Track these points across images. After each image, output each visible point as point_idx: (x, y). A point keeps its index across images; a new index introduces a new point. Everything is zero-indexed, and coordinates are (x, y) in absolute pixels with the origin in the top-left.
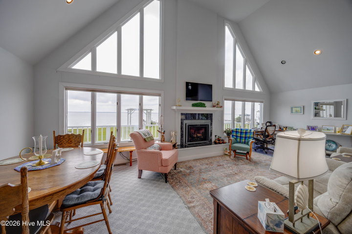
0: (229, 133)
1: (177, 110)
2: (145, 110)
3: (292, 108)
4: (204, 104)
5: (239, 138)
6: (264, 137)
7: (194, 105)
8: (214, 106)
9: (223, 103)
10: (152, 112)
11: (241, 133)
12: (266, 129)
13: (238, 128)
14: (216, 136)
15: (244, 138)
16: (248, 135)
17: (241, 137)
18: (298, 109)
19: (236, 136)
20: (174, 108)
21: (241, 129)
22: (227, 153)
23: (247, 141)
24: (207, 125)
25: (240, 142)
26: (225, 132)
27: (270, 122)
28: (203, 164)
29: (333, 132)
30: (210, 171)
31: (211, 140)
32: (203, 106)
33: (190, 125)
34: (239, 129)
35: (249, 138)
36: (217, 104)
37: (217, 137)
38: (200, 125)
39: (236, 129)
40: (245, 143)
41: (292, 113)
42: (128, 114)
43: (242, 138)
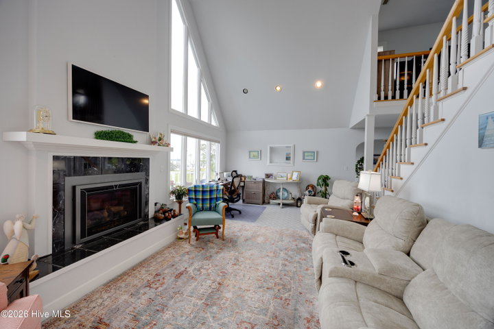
0: (179, 195)
1: (36, 144)
3: (250, 152)
4: (130, 136)
5: (201, 202)
6: (229, 194)
7: (100, 136)
8: (153, 143)
9: (169, 138)
11: (203, 192)
12: (233, 181)
13: (198, 184)
14: (156, 204)
15: (208, 202)
16: (214, 196)
17: (203, 200)
18: (256, 154)
19: (196, 199)
20: (22, 136)
21: (203, 186)
22: (182, 236)
23: (213, 205)
24: (137, 184)
25: (203, 209)
26: (173, 193)
27: (235, 171)
28: (137, 292)
29: (285, 179)
30: (164, 307)
31: (147, 215)
32: (128, 139)
33: (88, 190)
34: (199, 186)
35: (217, 199)
36: (160, 139)
37: (159, 206)
38: (120, 186)
39: (195, 187)
40: (210, 209)
41: (250, 158)
43: (205, 202)
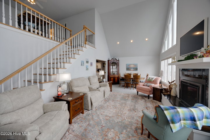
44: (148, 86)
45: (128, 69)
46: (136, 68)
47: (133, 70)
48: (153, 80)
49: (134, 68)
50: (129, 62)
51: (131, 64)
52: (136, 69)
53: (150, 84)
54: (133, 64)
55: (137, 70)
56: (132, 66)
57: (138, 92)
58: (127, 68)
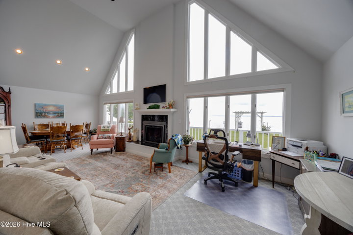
2: (259, 113)
3: (343, 98)
4: (159, 106)
10: (263, 114)
33: (147, 126)
42: (236, 118)
44: (105, 138)
45: (39, 115)
46: (61, 113)
47: (54, 117)
48: (110, 128)
49: (56, 113)
50: (42, 101)
51: (50, 105)
52: (61, 116)
53: (107, 135)
54: (54, 106)
55: (63, 116)
56: (51, 109)
57: (92, 150)
58: (37, 113)
